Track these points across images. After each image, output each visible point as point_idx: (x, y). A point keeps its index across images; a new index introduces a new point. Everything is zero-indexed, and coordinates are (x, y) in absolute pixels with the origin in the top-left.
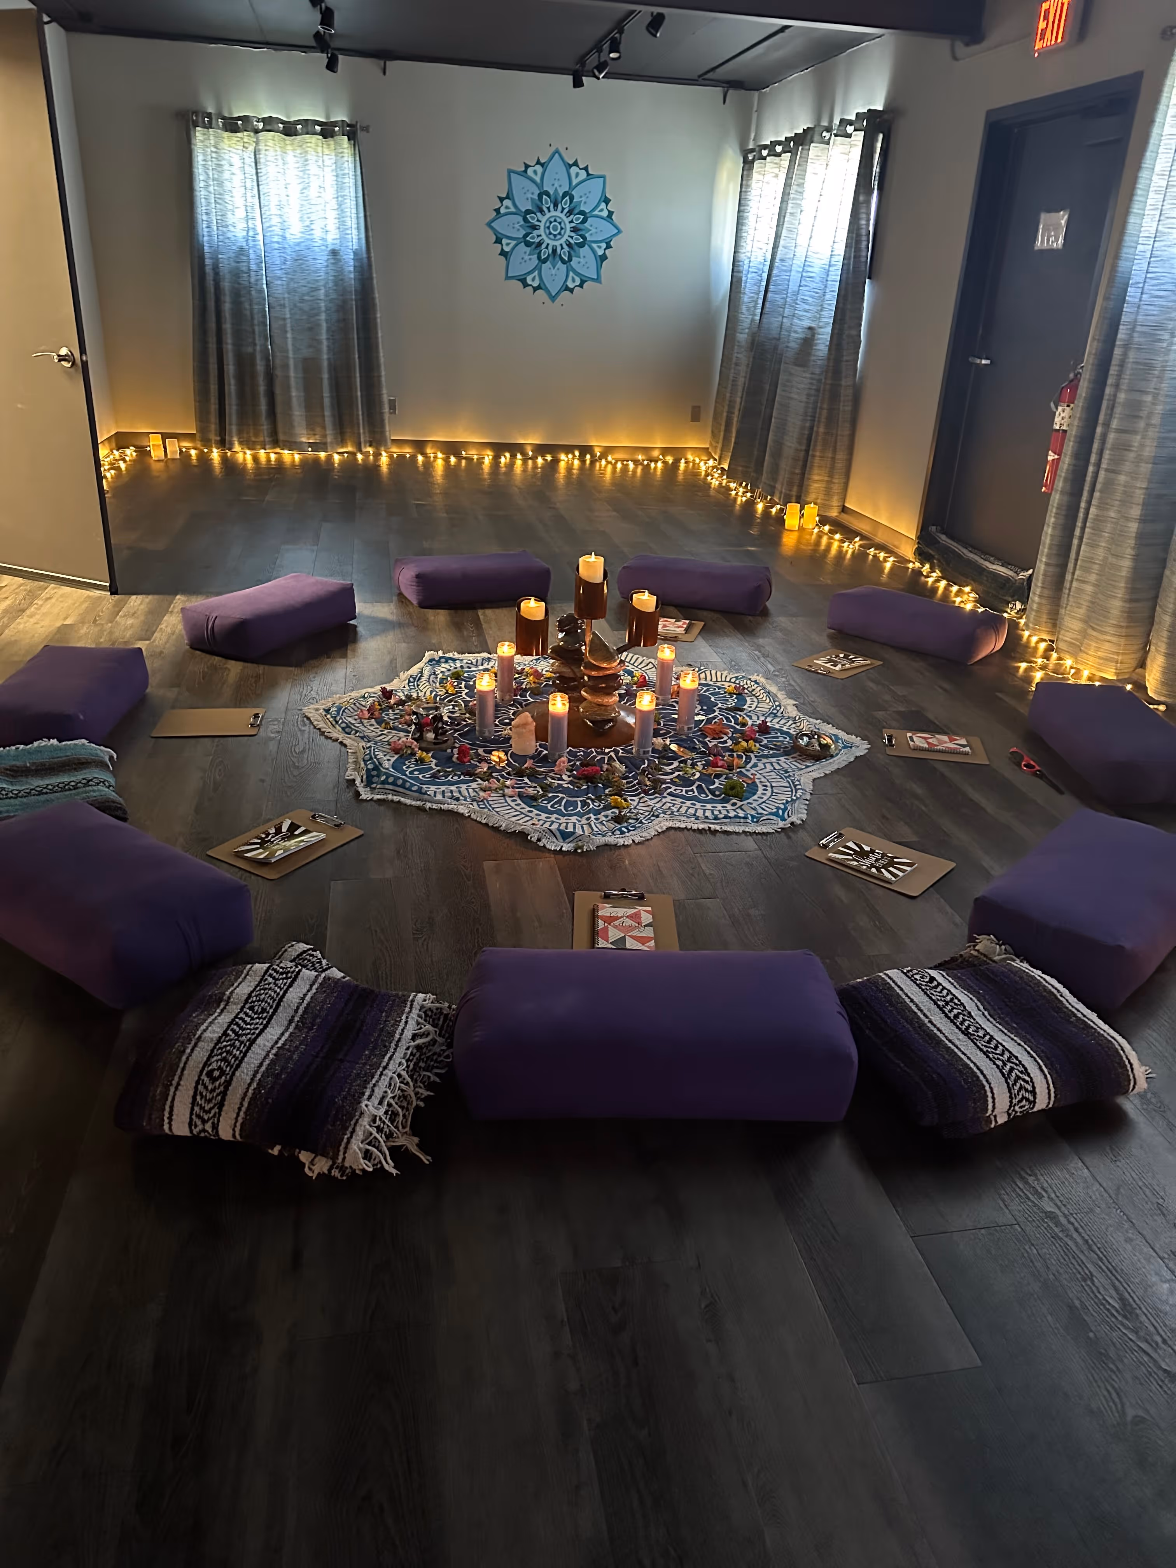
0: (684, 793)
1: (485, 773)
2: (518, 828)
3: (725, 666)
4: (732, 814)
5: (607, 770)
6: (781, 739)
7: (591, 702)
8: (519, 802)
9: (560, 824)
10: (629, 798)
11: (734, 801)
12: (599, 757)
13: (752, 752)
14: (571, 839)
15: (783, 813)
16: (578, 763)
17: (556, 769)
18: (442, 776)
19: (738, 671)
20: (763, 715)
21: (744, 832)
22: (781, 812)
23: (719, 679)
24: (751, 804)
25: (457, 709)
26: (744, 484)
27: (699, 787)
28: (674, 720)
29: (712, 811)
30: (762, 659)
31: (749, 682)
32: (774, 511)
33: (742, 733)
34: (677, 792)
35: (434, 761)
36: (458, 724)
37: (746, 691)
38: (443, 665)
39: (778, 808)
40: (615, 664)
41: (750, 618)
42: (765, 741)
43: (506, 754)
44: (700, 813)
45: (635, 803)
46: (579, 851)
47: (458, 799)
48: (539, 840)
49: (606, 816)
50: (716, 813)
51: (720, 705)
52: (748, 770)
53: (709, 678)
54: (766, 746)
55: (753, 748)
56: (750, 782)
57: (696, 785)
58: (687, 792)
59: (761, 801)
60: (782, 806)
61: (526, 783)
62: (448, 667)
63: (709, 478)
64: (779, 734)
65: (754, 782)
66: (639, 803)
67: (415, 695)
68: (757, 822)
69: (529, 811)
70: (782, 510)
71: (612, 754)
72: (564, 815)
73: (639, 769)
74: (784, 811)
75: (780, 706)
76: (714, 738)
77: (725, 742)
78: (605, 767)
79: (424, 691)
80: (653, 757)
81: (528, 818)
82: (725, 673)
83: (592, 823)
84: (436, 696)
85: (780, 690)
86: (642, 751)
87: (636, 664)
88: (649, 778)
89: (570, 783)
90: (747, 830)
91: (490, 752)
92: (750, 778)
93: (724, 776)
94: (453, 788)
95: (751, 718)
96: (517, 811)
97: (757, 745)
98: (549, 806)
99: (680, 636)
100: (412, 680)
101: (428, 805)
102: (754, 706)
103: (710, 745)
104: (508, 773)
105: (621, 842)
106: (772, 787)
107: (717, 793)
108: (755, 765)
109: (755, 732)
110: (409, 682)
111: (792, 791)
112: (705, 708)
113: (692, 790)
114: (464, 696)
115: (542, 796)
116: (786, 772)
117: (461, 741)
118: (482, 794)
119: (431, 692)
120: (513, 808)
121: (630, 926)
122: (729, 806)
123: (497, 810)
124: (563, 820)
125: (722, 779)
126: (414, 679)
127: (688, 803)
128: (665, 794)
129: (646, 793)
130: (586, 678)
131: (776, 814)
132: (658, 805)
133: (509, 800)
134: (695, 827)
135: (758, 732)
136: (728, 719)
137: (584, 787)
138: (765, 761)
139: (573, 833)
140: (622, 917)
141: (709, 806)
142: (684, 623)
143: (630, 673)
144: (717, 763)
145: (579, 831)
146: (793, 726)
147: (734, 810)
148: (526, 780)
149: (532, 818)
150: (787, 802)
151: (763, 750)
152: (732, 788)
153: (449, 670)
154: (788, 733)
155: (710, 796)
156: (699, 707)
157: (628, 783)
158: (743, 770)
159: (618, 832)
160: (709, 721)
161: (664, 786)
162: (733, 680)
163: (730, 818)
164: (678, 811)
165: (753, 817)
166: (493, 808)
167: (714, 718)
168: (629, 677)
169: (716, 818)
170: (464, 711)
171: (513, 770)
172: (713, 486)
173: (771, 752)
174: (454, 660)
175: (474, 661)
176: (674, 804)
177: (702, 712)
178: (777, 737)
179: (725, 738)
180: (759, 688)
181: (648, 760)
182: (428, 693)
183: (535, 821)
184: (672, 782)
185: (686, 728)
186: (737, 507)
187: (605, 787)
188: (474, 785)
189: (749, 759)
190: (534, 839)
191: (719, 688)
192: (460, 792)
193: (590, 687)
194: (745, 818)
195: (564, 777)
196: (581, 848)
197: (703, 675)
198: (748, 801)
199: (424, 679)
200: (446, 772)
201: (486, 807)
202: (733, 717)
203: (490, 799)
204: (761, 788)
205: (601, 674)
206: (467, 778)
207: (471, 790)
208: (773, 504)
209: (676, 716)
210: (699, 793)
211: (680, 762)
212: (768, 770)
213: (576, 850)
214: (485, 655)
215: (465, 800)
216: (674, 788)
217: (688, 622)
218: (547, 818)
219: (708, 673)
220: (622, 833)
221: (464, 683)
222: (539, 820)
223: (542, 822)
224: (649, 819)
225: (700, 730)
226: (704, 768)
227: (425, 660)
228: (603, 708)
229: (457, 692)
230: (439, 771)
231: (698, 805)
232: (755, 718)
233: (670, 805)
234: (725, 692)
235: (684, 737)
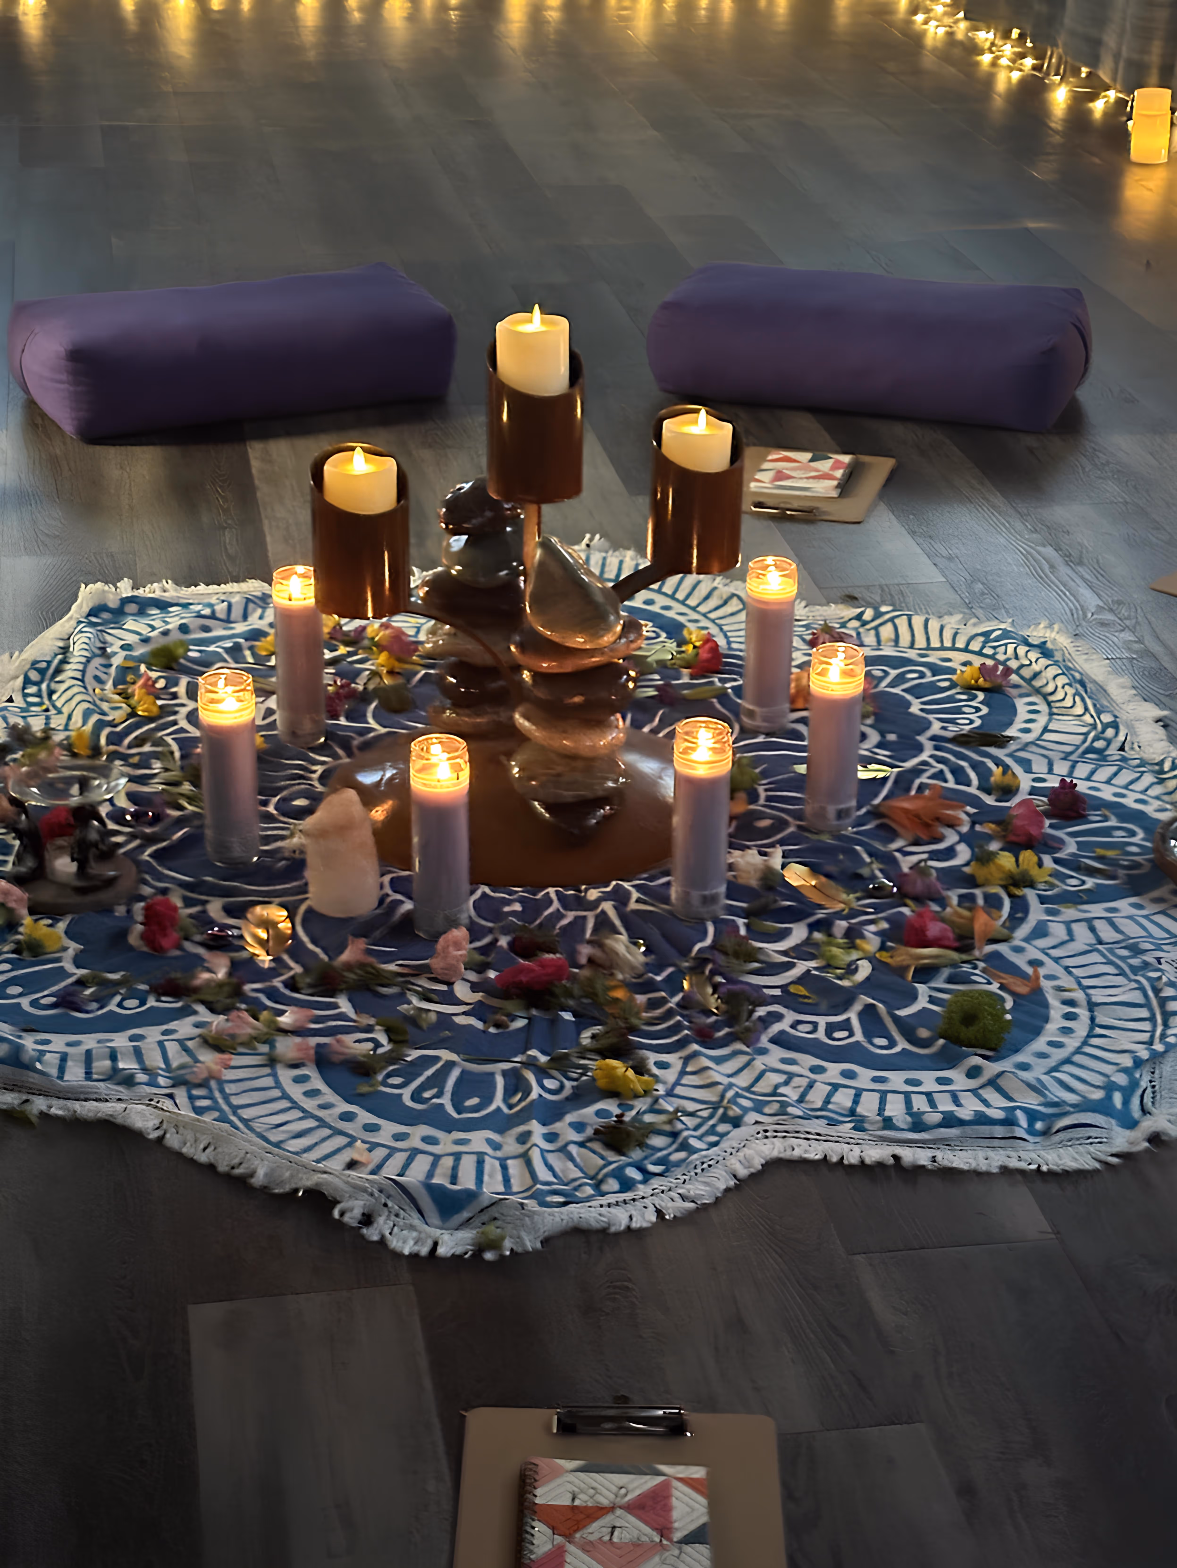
0: (821, 1034)
1: (220, 985)
2: (310, 1181)
3: (952, 597)
4: (969, 1108)
5: (591, 961)
6: (1119, 837)
7: (543, 749)
8: (317, 1083)
9: (437, 1158)
10: (652, 1058)
11: (977, 1060)
12: (570, 916)
13: (1032, 885)
14: (466, 1215)
15: (1126, 1102)
16: (503, 942)
17: (435, 963)
18: (94, 998)
19: (993, 613)
20: (1066, 757)
21: (1005, 1170)
22: (1117, 1099)
23: (935, 643)
24: (1025, 1067)
25: (157, 766)
26: (1015, 33)
27: (868, 1013)
28: (799, 783)
29: (907, 1095)
30: (1064, 570)
31: (1022, 650)
32: (1098, 107)
33: (1002, 819)
34: (802, 1032)
35: (73, 947)
36: (157, 819)
37: (1014, 678)
38: (130, 624)
39: (1110, 1087)
40: (607, 639)
41: (1029, 441)
42: (1071, 848)
43: (291, 917)
44: (868, 1106)
45: (670, 1075)
46: (489, 1256)
47: (128, 1081)
48: (367, 1219)
49: (579, 1127)
50: (920, 1103)
51: (936, 728)
52: (1018, 950)
53: (905, 639)
54: (1073, 864)
55: (1035, 872)
56: (1023, 990)
57: (858, 1007)
58: (830, 1029)
59: (1058, 1055)
60: (1121, 1079)
61: (342, 1017)
62: (145, 631)
63: (920, 18)
64: (1113, 822)
65: (1038, 991)
66: (683, 1073)
67: (37, 725)
68: (1045, 1133)
69: (347, 1117)
70: (1121, 104)
71: (607, 907)
72: (449, 1126)
73: (685, 952)
74: (1127, 1092)
75: (1115, 725)
76: (916, 843)
77: (950, 853)
78: (585, 951)
79: (66, 710)
80: (731, 910)
81: (341, 1141)
82: (952, 622)
83: (535, 1155)
84: (100, 725)
85: (1116, 671)
86: (696, 895)
87: (692, 602)
88: (716, 987)
89: (477, 1010)
90: (1014, 1163)
91: (238, 911)
92: (1023, 975)
93: (946, 972)
94: (120, 1040)
95: (1028, 770)
96: (307, 1114)
97: (1047, 860)
98: (406, 1094)
99: (823, 506)
100: (34, 676)
101: (40, 1104)
102: (1036, 728)
103: (906, 864)
104: (292, 984)
105: (620, 1218)
106: (1092, 1006)
107: (923, 1033)
108: (1040, 931)
109: (1037, 816)
110: (27, 682)
111: (1152, 1019)
112: (892, 737)
113: (846, 1025)
114: (183, 724)
115: (392, 1058)
116: (1136, 950)
117: (160, 877)
118: (208, 1058)
119: (87, 715)
120: (295, 1106)
121: (637, 1544)
122: (958, 1078)
123: (246, 1114)
124: (446, 1142)
125: (939, 983)
126: (42, 672)
127: (834, 1071)
128: (764, 1041)
129: (705, 1038)
130: (526, 675)
131: (1103, 1107)
132: (743, 1080)
133: (286, 1075)
134: (853, 1156)
135: (1048, 815)
136: (960, 775)
137: (520, 1023)
138: (1070, 913)
139: (470, 1196)
140: (611, 1509)
141: (897, 1079)
142: (837, 465)
143: (674, 630)
144: (922, 931)
145: (493, 1186)
146: (1157, 790)
147: (974, 1091)
148: (345, 1005)
149: (353, 1139)
150: (1138, 1063)
151: (1063, 877)
152: (969, 1018)
153: (146, 640)
154: (1139, 817)
155: (902, 1045)
156: (874, 737)
157: (653, 1004)
158: (1002, 948)
159: (612, 1184)
160: (903, 782)
161: (761, 1012)
162: (975, 646)
163: (961, 1123)
164: (801, 1100)
165: (1033, 1116)
166: (235, 1109)
167: (917, 772)
168: (672, 645)
169: (918, 1125)
170: (174, 775)
171: (307, 970)
172: (929, 41)
173: (1090, 883)
174: (163, 605)
175: (221, 608)
176: (791, 1076)
177: (882, 754)
178: (1107, 832)
179: (951, 838)
180: (1053, 671)
181: (716, 922)
182: (77, 718)
183: (358, 1152)
184: (788, 998)
185: (831, 810)
186: (998, 102)
187: (583, 1020)
188: (184, 1027)
189: (1020, 908)
190: (352, 1219)
191: (936, 670)
192: (138, 1054)
193: (541, 705)
194: (1009, 1121)
195: (461, 990)
196: (495, 1245)
197: (887, 631)
198: (1020, 1058)
199: (71, 670)
200: (104, 983)
201: (215, 1107)
202: (975, 766)
203: (229, 1075)
204: (1057, 1010)
205: (569, 666)
206: (169, 1003)
207: (172, 1048)
208: (1096, 88)
209: (802, 769)
210: (869, 1035)
211: (812, 927)
212: (1078, 946)
213: (479, 1250)
214: (254, 587)
215: (152, 1083)
216: (790, 1016)
217: (846, 459)
218: (398, 1137)
219: (902, 623)
220: (627, 1185)
221: (184, 681)
222: (373, 1147)
223: (380, 1153)
224: (712, 1131)
225: (875, 813)
226: (883, 948)
227: (79, 609)
228: (579, 764)
229: (165, 711)
230: (81, 983)
231: (865, 1076)
232: (1039, 766)
233: (780, 1078)
234: (953, 685)
235: (827, 839)
